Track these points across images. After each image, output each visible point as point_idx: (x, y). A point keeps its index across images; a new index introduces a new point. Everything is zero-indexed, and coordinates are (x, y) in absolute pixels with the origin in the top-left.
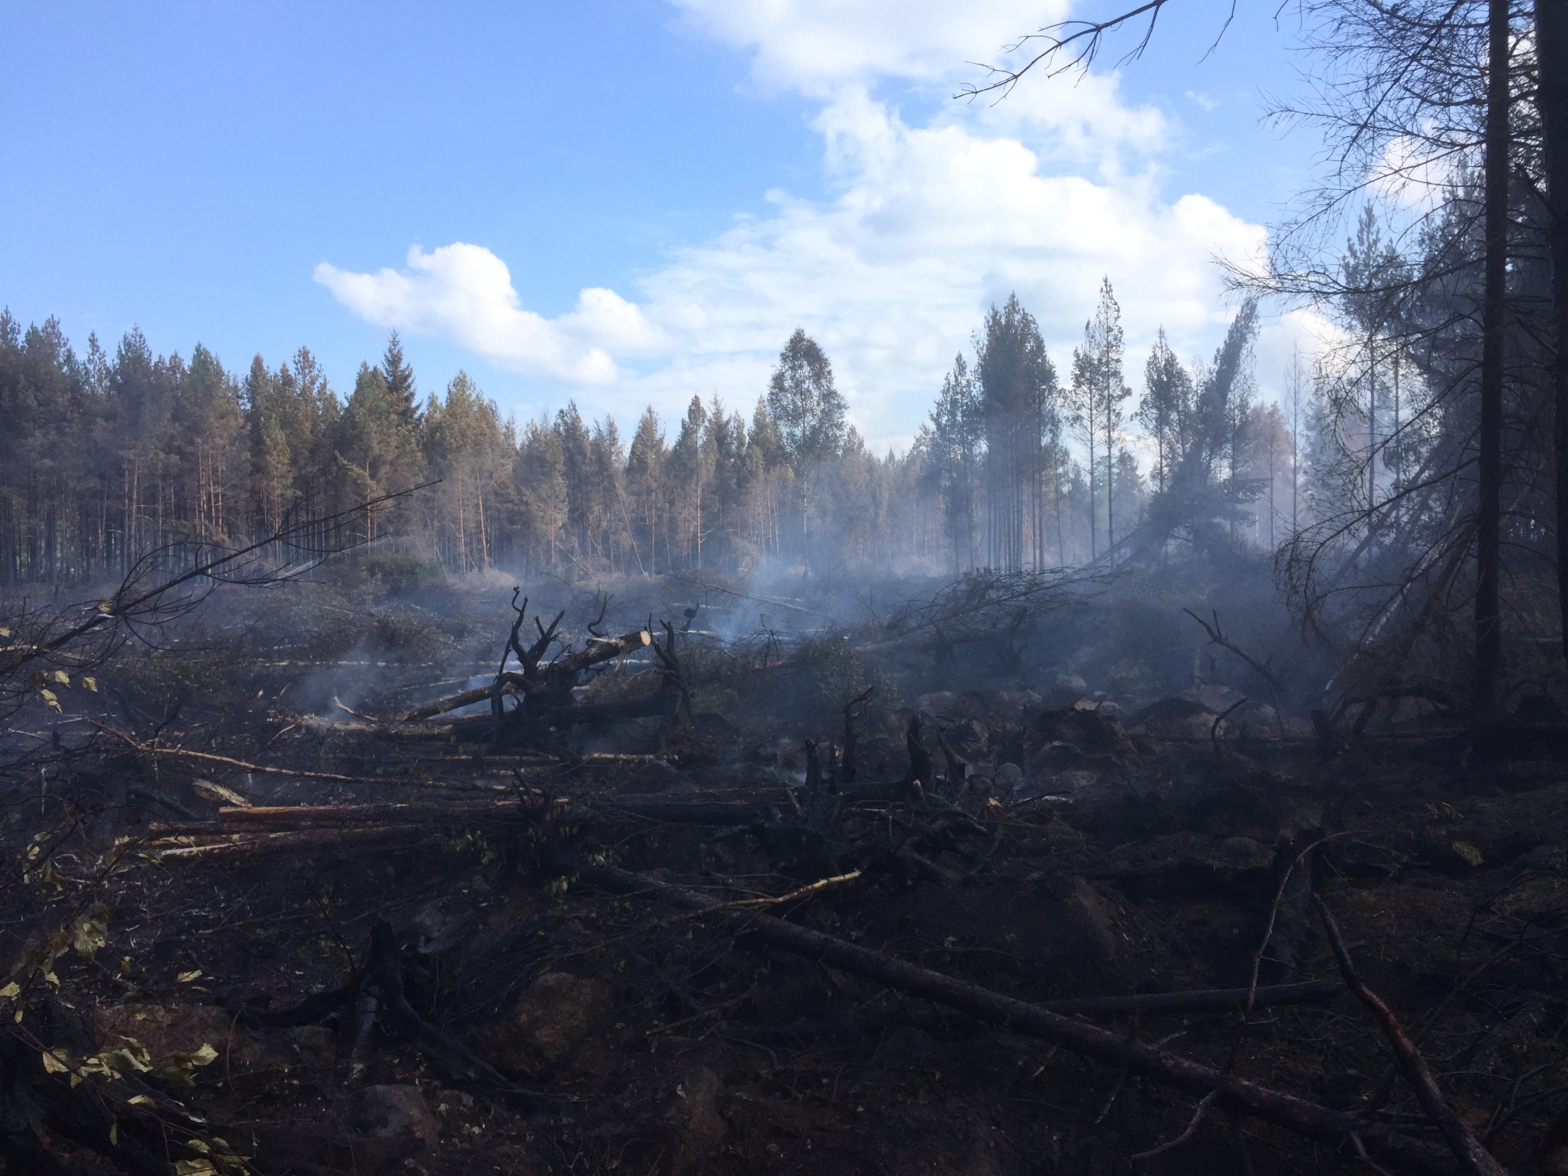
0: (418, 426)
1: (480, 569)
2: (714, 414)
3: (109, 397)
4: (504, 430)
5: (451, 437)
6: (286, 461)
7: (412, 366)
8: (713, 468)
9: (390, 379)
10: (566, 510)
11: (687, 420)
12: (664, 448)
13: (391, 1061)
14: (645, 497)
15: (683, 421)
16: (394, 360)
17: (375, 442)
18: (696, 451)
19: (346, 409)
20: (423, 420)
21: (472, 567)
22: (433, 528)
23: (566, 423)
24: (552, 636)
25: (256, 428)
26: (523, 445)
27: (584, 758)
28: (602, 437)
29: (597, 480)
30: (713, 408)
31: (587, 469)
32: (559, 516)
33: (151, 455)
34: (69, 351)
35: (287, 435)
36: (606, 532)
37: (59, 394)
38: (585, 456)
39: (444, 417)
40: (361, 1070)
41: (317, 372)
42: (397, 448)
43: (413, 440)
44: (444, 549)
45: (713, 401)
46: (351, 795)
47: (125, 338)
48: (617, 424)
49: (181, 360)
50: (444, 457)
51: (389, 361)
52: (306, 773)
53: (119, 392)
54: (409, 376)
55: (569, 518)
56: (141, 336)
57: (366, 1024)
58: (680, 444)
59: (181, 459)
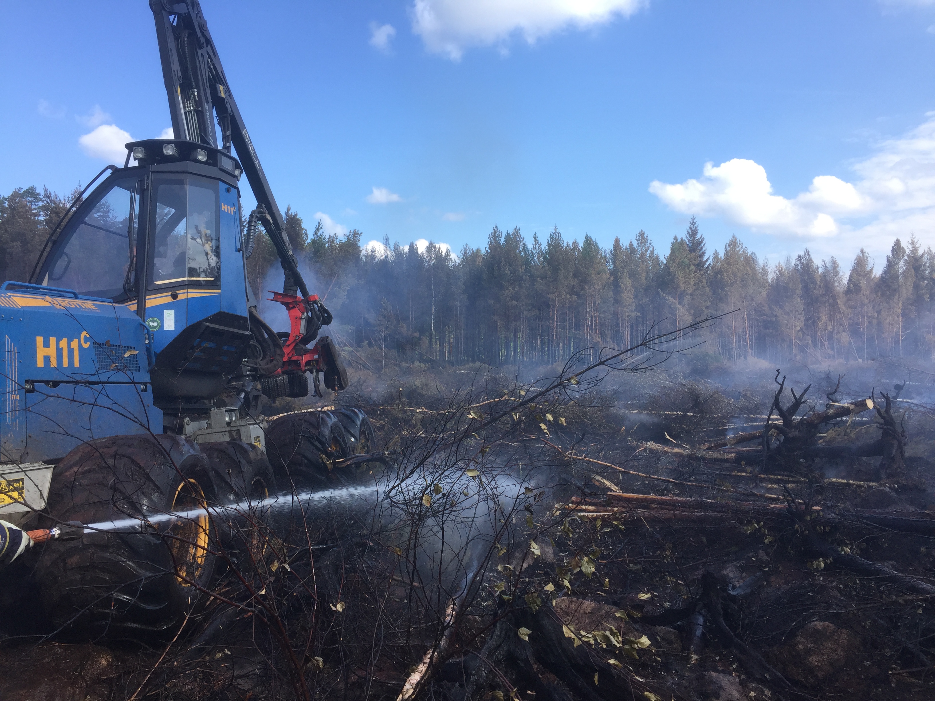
0: (707, 271)
1: (745, 358)
2: (911, 251)
3: (543, 267)
4: (761, 271)
5: (727, 277)
6: (632, 296)
7: (703, 236)
8: (911, 288)
9: (690, 245)
10: (803, 319)
11: (891, 256)
12: (873, 276)
13: (715, 657)
14: (859, 309)
15: (888, 257)
16: (693, 233)
17: (682, 283)
18: (898, 276)
19: (665, 264)
20: (710, 268)
21: (740, 356)
22: (716, 332)
23: (802, 264)
24: (803, 400)
25: (616, 279)
26: (773, 280)
27: (825, 481)
28: (828, 271)
29: (824, 299)
30: (910, 247)
31: (817, 292)
32: (798, 324)
33: (563, 297)
34: (524, 244)
35: (632, 282)
36: (831, 333)
37: (520, 267)
38: (816, 284)
39: (723, 265)
40: (696, 660)
41: (649, 244)
42: (694, 285)
43: (704, 280)
44: (722, 345)
45: (910, 241)
46: (677, 492)
47: (551, 235)
48: (838, 262)
49: (578, 244)
50: (723, 290)
51: (690, 234)
52: (652, 476)
53: (548, 264)
54: (702, 242)
55: (805, 324)
56: (559, 233)
57: (698, 631)
58: (885, 272)
59: (577, 298)
